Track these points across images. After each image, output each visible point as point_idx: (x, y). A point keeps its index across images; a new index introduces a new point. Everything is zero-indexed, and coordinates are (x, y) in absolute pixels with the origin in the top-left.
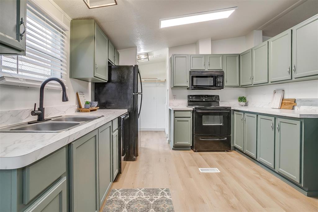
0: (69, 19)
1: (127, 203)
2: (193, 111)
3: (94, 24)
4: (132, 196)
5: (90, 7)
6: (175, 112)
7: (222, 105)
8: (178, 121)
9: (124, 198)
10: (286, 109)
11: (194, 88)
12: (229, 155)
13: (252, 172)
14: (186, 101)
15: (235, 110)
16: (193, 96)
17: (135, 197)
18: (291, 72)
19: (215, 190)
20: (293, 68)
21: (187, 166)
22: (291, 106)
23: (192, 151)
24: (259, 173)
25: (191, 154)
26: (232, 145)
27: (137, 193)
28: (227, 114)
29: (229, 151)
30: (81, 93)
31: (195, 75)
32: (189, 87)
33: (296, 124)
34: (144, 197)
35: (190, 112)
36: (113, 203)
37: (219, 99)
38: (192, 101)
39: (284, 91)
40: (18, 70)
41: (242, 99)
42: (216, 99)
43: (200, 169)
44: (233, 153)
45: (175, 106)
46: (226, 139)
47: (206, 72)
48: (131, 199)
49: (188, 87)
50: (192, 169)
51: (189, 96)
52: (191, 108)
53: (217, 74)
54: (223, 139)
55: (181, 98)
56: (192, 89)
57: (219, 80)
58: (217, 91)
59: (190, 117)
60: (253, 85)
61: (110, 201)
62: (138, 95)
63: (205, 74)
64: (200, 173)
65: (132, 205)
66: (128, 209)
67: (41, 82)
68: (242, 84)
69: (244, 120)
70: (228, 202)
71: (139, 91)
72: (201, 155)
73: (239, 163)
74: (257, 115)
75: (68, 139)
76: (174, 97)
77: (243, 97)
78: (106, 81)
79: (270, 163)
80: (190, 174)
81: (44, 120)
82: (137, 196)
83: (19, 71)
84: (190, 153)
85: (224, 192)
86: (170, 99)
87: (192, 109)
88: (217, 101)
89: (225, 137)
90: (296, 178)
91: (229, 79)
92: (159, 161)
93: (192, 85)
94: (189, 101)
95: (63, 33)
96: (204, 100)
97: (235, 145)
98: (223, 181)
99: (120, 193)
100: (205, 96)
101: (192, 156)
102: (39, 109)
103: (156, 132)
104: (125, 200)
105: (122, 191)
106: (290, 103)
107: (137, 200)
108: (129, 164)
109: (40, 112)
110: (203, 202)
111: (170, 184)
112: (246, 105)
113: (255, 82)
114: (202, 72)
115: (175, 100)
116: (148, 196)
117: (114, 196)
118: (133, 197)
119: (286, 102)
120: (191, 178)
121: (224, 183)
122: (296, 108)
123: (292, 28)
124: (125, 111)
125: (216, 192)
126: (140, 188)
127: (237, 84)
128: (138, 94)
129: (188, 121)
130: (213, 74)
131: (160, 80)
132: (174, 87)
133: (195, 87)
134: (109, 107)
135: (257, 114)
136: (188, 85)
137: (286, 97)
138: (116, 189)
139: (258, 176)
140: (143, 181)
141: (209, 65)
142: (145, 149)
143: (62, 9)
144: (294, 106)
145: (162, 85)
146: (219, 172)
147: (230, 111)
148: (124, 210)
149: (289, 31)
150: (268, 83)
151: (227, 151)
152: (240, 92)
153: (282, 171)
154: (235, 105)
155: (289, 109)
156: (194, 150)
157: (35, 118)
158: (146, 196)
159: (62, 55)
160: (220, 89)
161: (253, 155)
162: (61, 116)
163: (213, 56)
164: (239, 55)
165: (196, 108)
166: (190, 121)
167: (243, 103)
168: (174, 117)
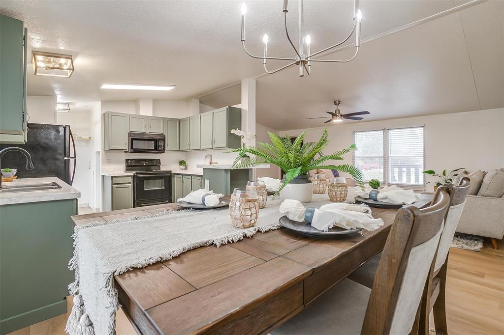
2: (134, 177)
6: (114, 179)
7: (163, 168)
8: (116, 188)
11: (134, 151)
14: (123, 166)
15: (175, 174)
16: (132, 159)
18: (212, 143)
20: (214, 141)
28: (168, 178)
31: (134, 138)
32: (127, 150)
35: (131, 177)
37: (160, 163)
38: (130, 166)
39: (211, 156)
41: (182, 163)
42: (157, 163)
47: (147, 134)
51: (127, 160)
52: (132, 173)
53: (158, 137)
55: (118, 162)
56: (132, 153)
57: (161, 143)
59: (130, 183)
60: (190, 150)
63: (145, 137)
68: (182, 148)
69: (182, 183)
74: (192, 177)
77: (183, 161)
78: (25, 142)
86: (103, 163)
88: (158, 165)
91: (170, 143)
93: (132, 148)
94: (128, 166)
96: (144, 164)
100: (145, 160)
112: (186, 169)
113: (192, 148)
114: (143, 134)
115: (109, 165)
123: (213, 111)
127: (178, 148)
129: (128, 187)
130: (154, 137)
131: (81, 137)
132: (110, 149)
135: (192, 175)
136: (126, 148)
137: (213, 161)
141: (150, 127)
147: (171, 174)
149: (211, 113)
150: (200, 149)
152: (180, 156)
154: (175, 168)
160: (161, 153)
163: (154, 118)
164: (180, 120)
165: (137, 173)
166: (130, 187)
167: (183, 167)
168: (112, 184)
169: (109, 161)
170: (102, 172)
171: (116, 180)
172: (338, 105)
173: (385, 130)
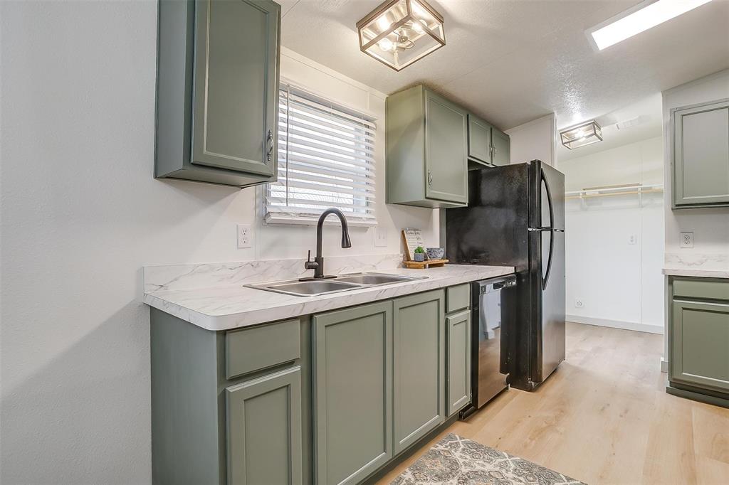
0: (382, 97)
1: (464, 470)
3: (421, 95)
4: (483, 463)
5: (399, 68)
6: (675, 283)
8: (684, 309)
9: (466, 459)
17: (488, 467)
27: (500, 460)
30: (413, 232)
34: (510, 475)
36: (438, 460)
40: (287, 200)
45: (689, 265)
48: (478, 468)
61: (434, 452)
62: (543, 232)
65: (473, 478)
66: (459, 483)
67: (319, 215)
71: (546, 222)
75: (301, 308)
76: (686, 238)
78: (465, 203)
81: (323, 278)
82: (496, 466)
83: (289, 201)
92: (603, 409)
95: (368, 127)
99: (462, 446)
102: (316, 260)
103: (640, 334)
104: (464, 463)
105: (467, 444)
107: (490, 475)
108: (516, 394)
109: (316, 264)
111: (601, 477)
115: (690, 245)
116: (521, 479)
117: (447, 447)
118: (483, 466)
124: (510, 270)
126: (510, 454)
128: (541, 232)
131: (651, 188)
134: (475, 260)
138: (457, 436)
140: (529, 441)
142: (577, 370)
143: (367, 84)
148: (451, 481)
157: (311, 273)
158: (516, 477)
159: (369, 166)
162: (360, 273)
168: (671, 297)
170: (667, 260)
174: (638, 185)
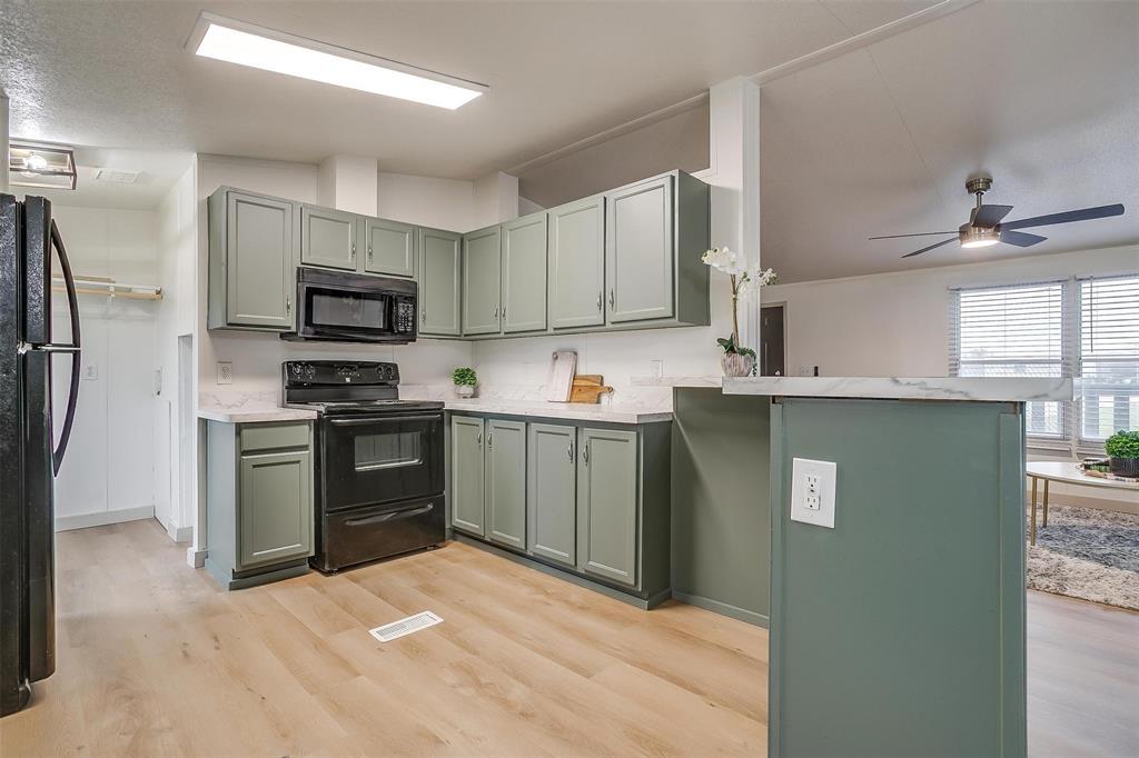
2: (318, 425)
6: (244, 432)
7: (407, 395)
8: (254, 466)
10: (584, 402)
11: (316, 333)
12: (445, 556)
13: (524, 592)
14: (275, 386)
15: (452, 412)
16: (308, 363)
18: (602, 305)
19: (454, 687)
20: (609, 298)
21: (320, 635)
22: (593, 394)
23: (316, 574)
24: (539, 588)
25: (316, 586)
26: (447, 526)
28: (431, 426)
29: (440, 545)
31: (316, 288)
32: (294, 329)
33: (627, 441)
35: (307, 427)
37: (396, 377)
38: (300, 384)
39: (576, 354)
41: (464, 376)
42: (387, 375)
43: (373, 632)
44: (453, 548)
45: (229, 407)
46: (430, 506)
47: (361, 278)
49: (289, 328)
50: (345, 642)
51: (290, 366)
52: (310, 413)
53: (396, 289)
54: (421, 511)
55: (256, 372)
56: (307, 339)
57: (405, 310)
58: (389, 347)
59: (305, 447)
60: (502, 335)
63: (355, 287)
64: (381, 648)
68: (468, 329)
69: (484, 443)
70: (505, 703)
72: (355, 580)
73: (482, 577)
74: (527, 424)
76: (225, 370)
77: (468, 370)
79: (564, 554)
80: (344, 663)
84: (309, 584)
85: (483, 680)
86: (203, 375)
87: (314, 415)
88: (390, 382)
89: (429, 502)
90: (625, 574)
91: (433, 312)
93: (309, 322)
94: (292, 386)
96: (348, 380)
97: (458, 521)
98: (463, 645)
100: (349, 366)
101: (324, 592)
106: (592, 387)
110: (438, 741)
112: (476, 395)
113: (509, 326)
114: (348, 277)
115: (228, 381)
119: (583, 383)
120: (359, 675)
121: (470, 652)
122: (604, 398)
123: (605, 194)
125: (462, 691)
127: (455, 329)
128: (49, 352)
129: (298, 462)
130: (383, 286)
131: (130, 290)
132: (229, 324)
133: (318, 330)
135: (528, 420)
136: (289, 320)
137: (582, 372)
139: (541, 597)
141: (370, 254)
144: (599, 395)
145: (136, 312)
146: (440, 620)
147: (442, 414)
149: (597, 199)
150: (546, 330)
151: (435, 547)
152: (456, 355)
153: (597, 566)
154: (443, 394)
155: (590, 402)
156: (327, 568)
160: (405, 342)
161: (516, 541)
163: (380, 225)
164: (462, 239)
165: (330, 412)
166: (305, 463)
167: (467, 389)
168: (239, 453)
169: (223, 367)
170: (202, 403)
171: (253, 439)
172: (979, 192)
173: (1071, 282)
174: (109, 281)
